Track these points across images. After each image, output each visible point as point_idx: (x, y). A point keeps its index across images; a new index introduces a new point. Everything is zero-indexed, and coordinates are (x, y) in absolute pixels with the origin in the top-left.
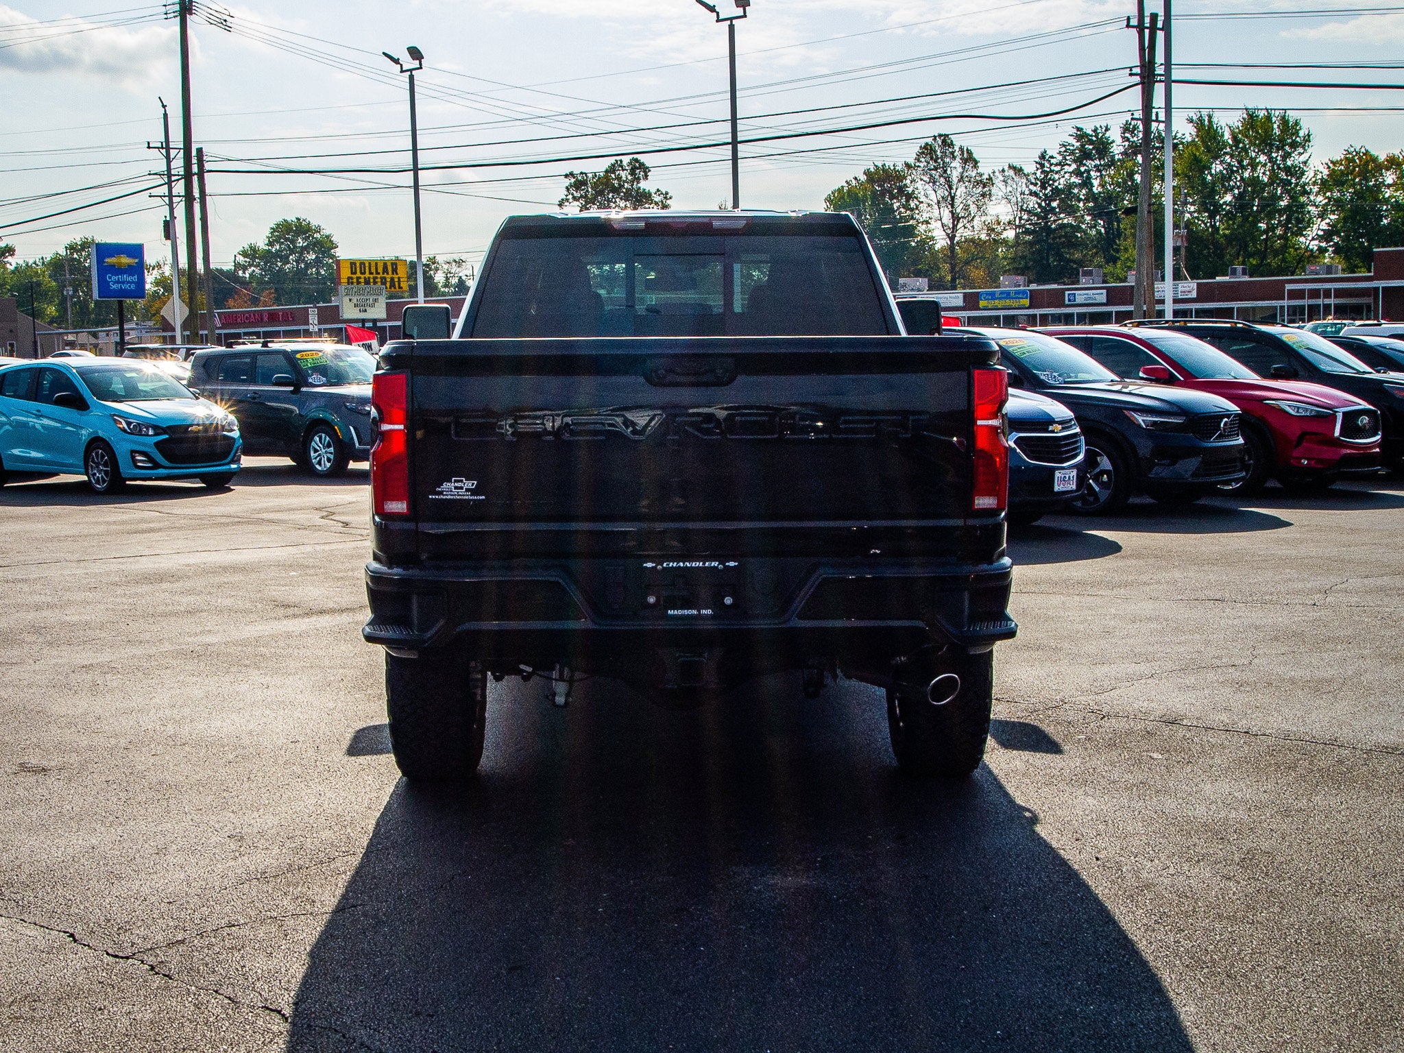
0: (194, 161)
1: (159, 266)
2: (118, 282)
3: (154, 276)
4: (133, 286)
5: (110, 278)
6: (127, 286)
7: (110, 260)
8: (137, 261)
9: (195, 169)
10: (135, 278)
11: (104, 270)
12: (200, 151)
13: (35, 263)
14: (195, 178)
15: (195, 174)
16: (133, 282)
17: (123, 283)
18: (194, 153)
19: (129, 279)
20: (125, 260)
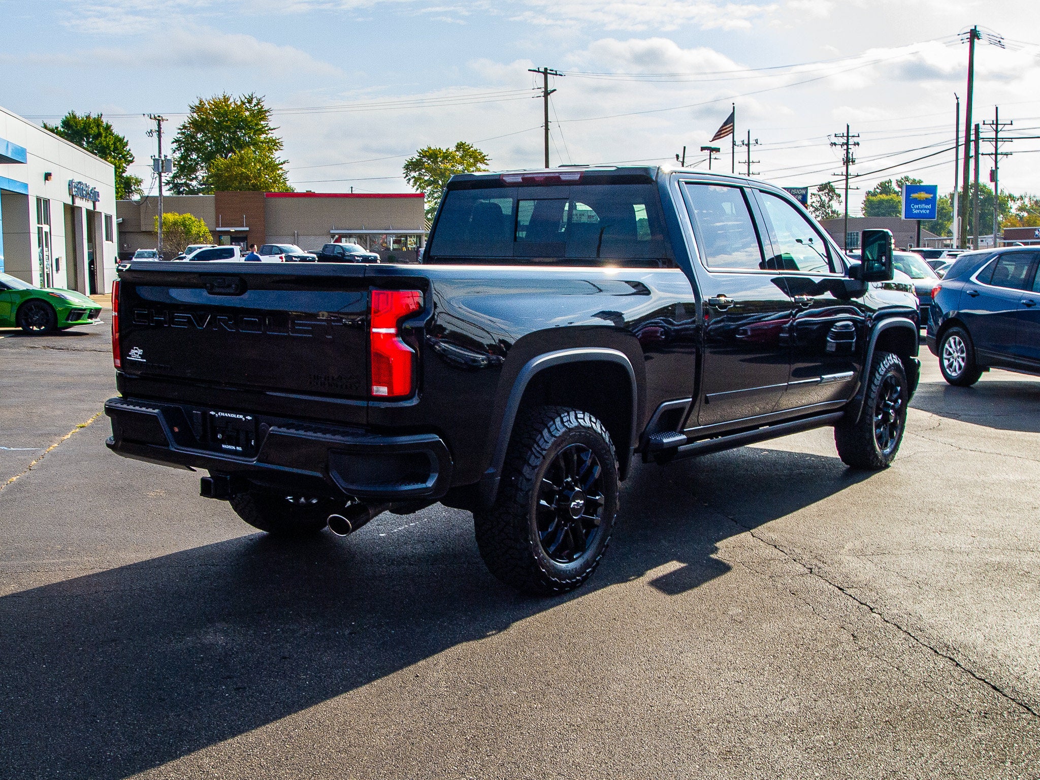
0: (973, 132)
1: (1021, 198)
2: (918, 209)
3: (1018, 204)
4: (928, 211)
5: (913, 206)
6: (924, 211)
7: (914, 196)
8: (932, 196)
9: (973, 137)
10: (929, 206)
11: (909, 201)
12: (977, 126)
13: (945, 196)
14: (972, 144)
15: (972, 141)
16: (929, 209)
17: (921, 209)
18: (973, 127)
19: (927, 207)
20: (923, 195)
